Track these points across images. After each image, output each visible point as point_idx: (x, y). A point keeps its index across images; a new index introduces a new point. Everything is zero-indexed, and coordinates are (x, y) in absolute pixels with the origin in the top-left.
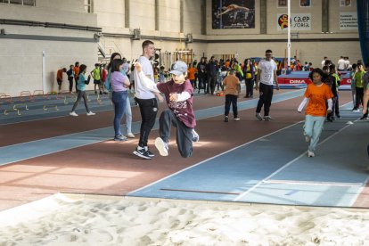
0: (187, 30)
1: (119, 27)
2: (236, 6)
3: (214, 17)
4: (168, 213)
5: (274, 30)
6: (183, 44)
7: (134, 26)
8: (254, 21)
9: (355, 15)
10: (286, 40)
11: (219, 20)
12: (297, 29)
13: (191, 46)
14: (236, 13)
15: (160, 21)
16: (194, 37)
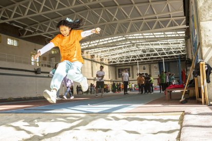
0: (111, 78)
9: (159, 72)
11: (120, 75)
16: (113, 80)
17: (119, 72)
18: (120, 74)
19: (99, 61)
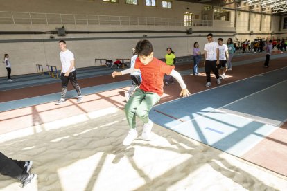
0: (272, 30)
1: (246, 31)
3: (284, 25)
7: (251, 30)
13: (273, 35)
15: (262, 28)
16: (275, 32)
19: (260, 11)
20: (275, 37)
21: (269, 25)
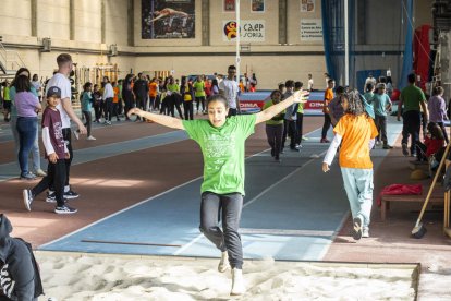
0: (110, 41)
1: (22, 34)
2: (171, 11)
3: (144, 24)
4: (92, 271)
5: (219, 41)
6: (105, 57)
7: (43, 33)
8: (194, 29)
9: (319, 23)
10: (234, 54)
11: (150, 27)
12: (248, 40)
13: (115, 60)
14: (172, 20)
15: (76, 29)
16: (120, 49)
17: (145, 15)
18: (150, 21)
20: (123, 68)
21: (97, 23)
